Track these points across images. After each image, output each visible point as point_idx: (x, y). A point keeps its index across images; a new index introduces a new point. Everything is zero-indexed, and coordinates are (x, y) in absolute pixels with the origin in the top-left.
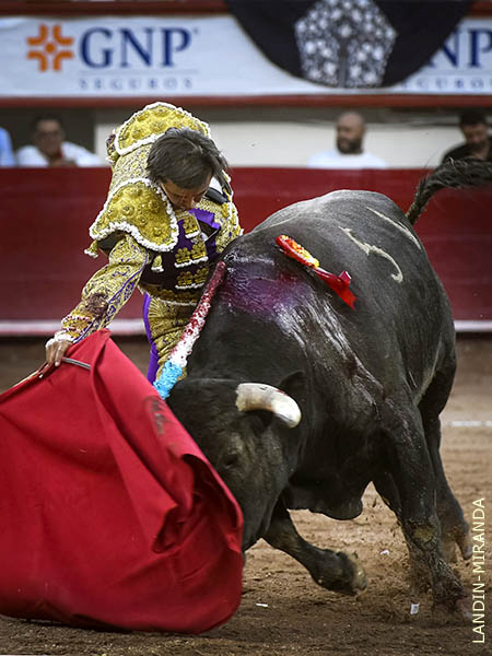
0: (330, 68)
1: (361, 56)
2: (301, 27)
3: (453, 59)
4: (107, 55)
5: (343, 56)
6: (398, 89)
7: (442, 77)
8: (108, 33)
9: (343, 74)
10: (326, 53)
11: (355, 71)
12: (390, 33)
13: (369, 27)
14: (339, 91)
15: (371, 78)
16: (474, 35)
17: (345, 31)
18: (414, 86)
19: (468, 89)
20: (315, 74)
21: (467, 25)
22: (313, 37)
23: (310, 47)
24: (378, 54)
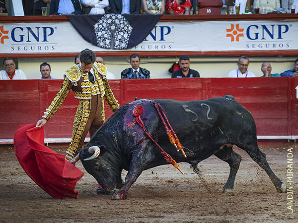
0: (108, 42)
1: (119, 37)
2: (96, 26)
3: (154, 38)
4: (22, 37)
5: (112, 36)
6: (133, 49)
7: (150, 44)
8: (22, 29)
9: (112, 43)
10: (106, 36)
11: (117, 43)
12: (130, 28)
13: (122, 26)
14: (111, 50)
15: (123, 45)
16: (162, 28)
17: (113, 27)
18: (139, 48)
19: (160, 49)
20: (102, 44)
21: (159, 25)
22: (101, 30)
23: (100, 34)
24: (126, 36)
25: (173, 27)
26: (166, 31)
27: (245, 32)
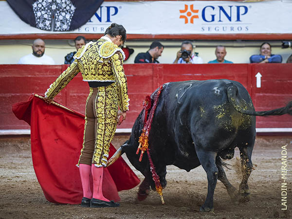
0: (48, 23)
1: (61, 18)
2: (35, 5)
3: (100, 19)
5: (53, 17)
6: (76, 31)
7: (94, 26)
9: (53, 25)
10: (46, 16)
11: (58, 24)
12: (73, 8)
13: (64, 5)
14: (52, 32)
15: (65, 27)
16: (108, 8)
17: (54, 7)
18: (83, 30)
20: (41, 25)
21: (105, 4)
22: (40, 10)
23: (39, 14)
24: (68, 16)
25: (120, 7)
26: (112, 11)
27: (200, 14)
